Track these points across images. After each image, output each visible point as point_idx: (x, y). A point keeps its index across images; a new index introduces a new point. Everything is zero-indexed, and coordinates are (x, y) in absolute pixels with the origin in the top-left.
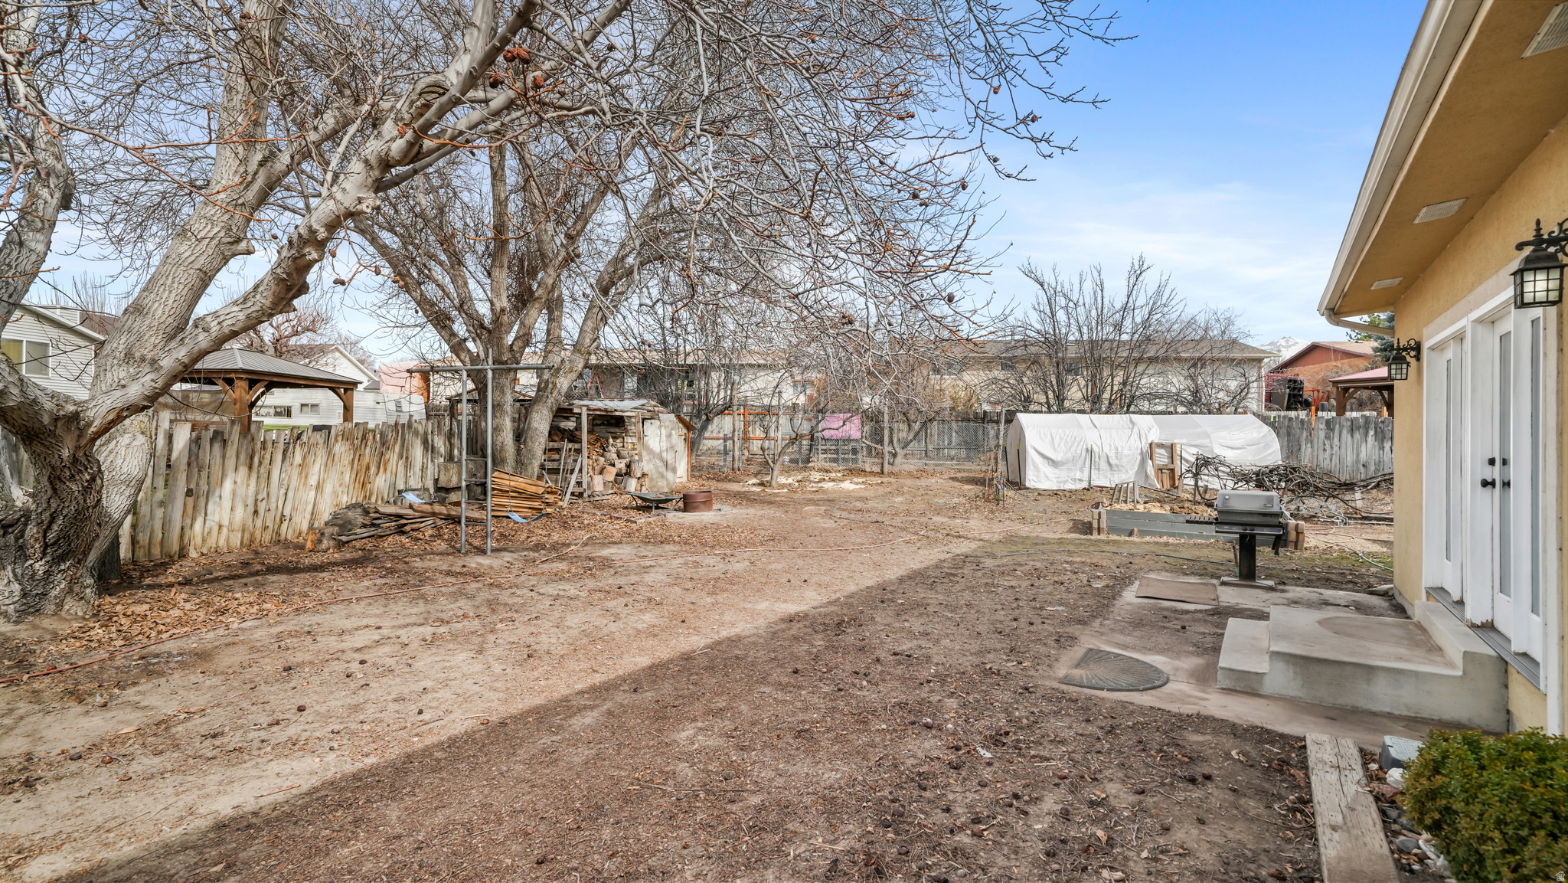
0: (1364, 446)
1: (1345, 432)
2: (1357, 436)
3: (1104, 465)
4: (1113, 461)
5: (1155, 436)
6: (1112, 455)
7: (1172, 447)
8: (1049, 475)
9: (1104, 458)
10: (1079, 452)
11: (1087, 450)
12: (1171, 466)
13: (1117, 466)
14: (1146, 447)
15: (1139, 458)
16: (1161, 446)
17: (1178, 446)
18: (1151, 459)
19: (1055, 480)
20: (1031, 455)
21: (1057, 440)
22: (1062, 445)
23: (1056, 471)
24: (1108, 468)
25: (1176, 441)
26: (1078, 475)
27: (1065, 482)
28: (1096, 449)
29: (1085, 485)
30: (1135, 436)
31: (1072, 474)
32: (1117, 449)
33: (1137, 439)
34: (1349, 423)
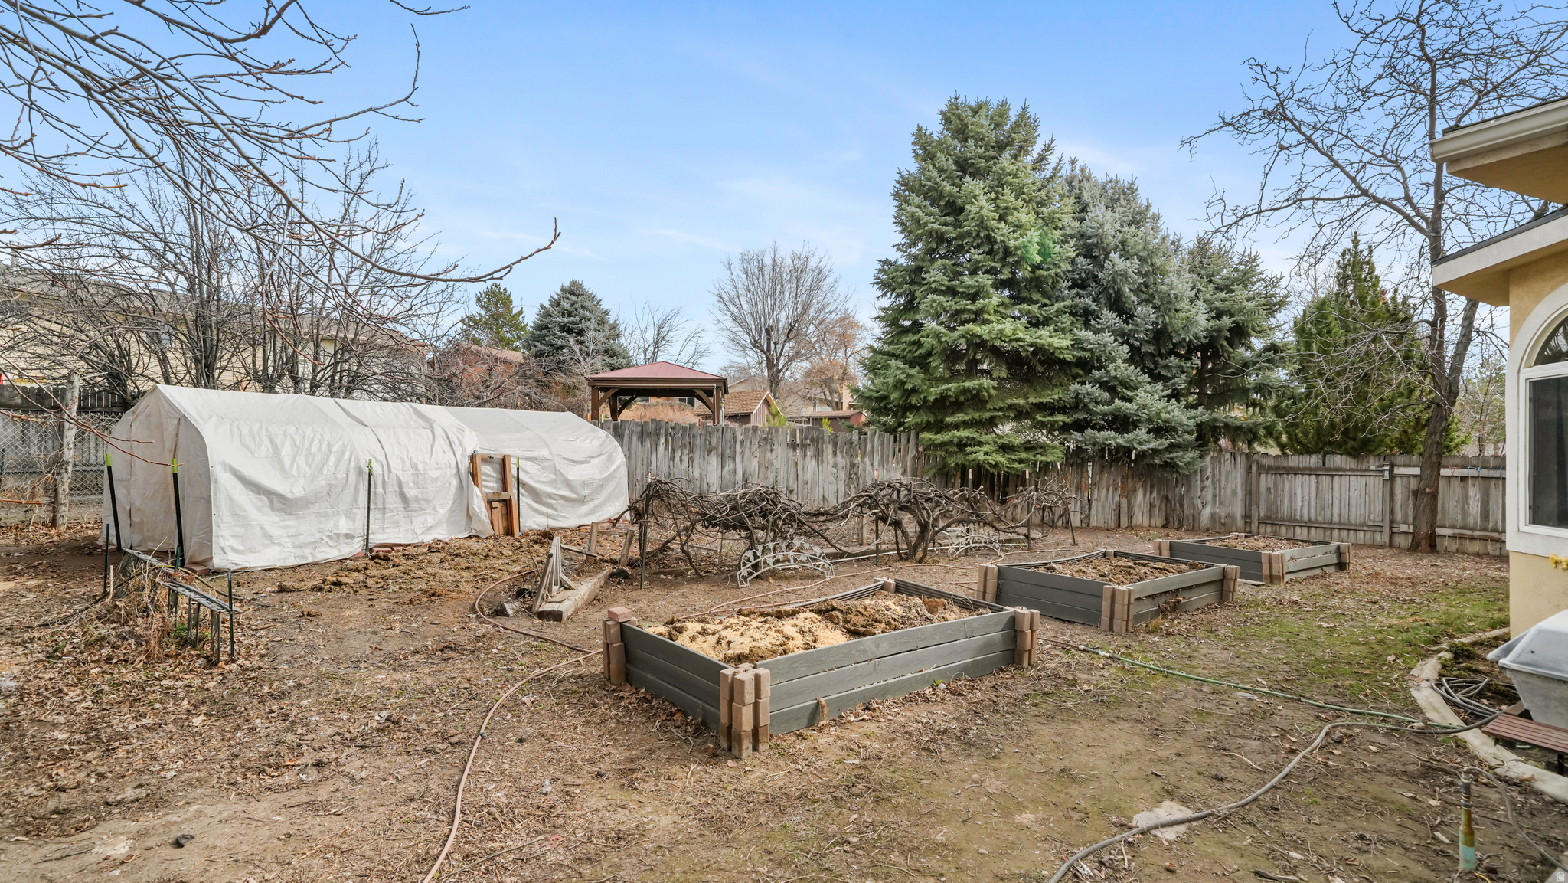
0: (654, 455)
1: (635, 438)
2: (648, 443)
3: (393, 501)
4: (411, 492)
5: (472, 443)
6: (406, 477)
7: (503, 462)
8: (275, 532)
9: (393, 488)
10: (341, 476)
11: (360, 472)
12: (504, 496)
13: (417, 499)
14: (465, 464)
15: (455, 482)
16: (488, 460)
17: (514, 460)
18: (476, 483)
19: (288, 542)
20: (225, 486)
21: (286, 451)
22: (301, 460)
23: (290, 522)
24: (400, 506)
25: (506, 452)
26: (344, 525)
27: (315, 545)
28: (377, 469)
29: (356, 547)
30: (441, 443)
31: (329, 525)
32: (415, 466)
33: (447, 449)
34: (640, 429)
